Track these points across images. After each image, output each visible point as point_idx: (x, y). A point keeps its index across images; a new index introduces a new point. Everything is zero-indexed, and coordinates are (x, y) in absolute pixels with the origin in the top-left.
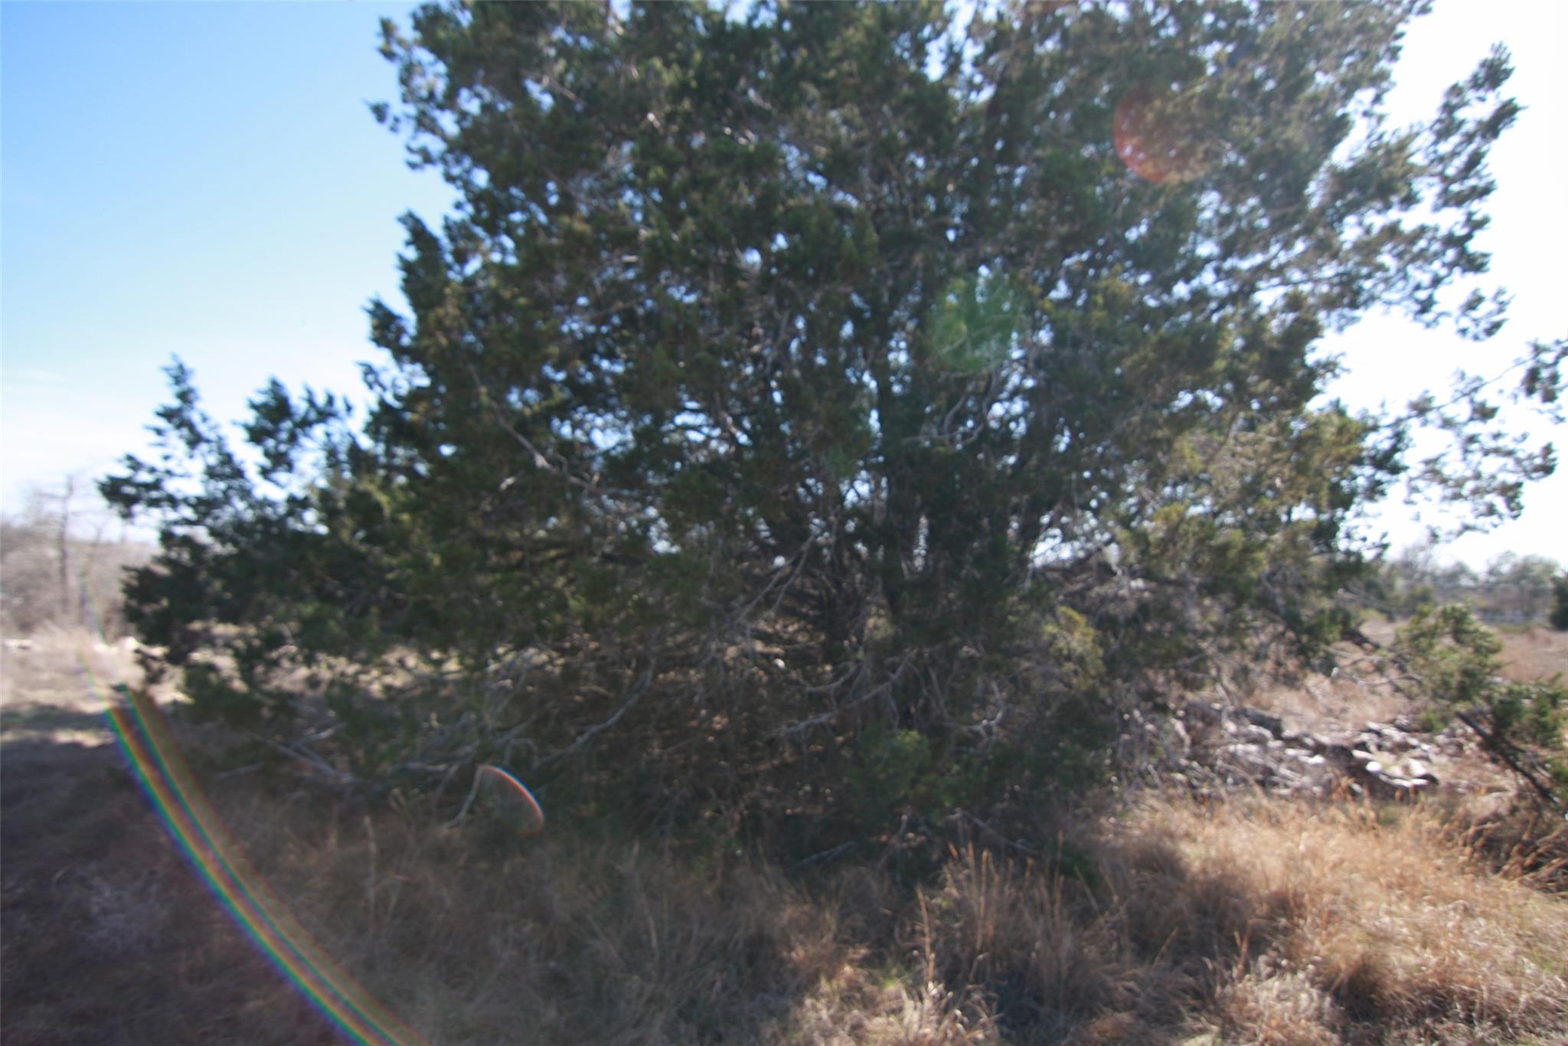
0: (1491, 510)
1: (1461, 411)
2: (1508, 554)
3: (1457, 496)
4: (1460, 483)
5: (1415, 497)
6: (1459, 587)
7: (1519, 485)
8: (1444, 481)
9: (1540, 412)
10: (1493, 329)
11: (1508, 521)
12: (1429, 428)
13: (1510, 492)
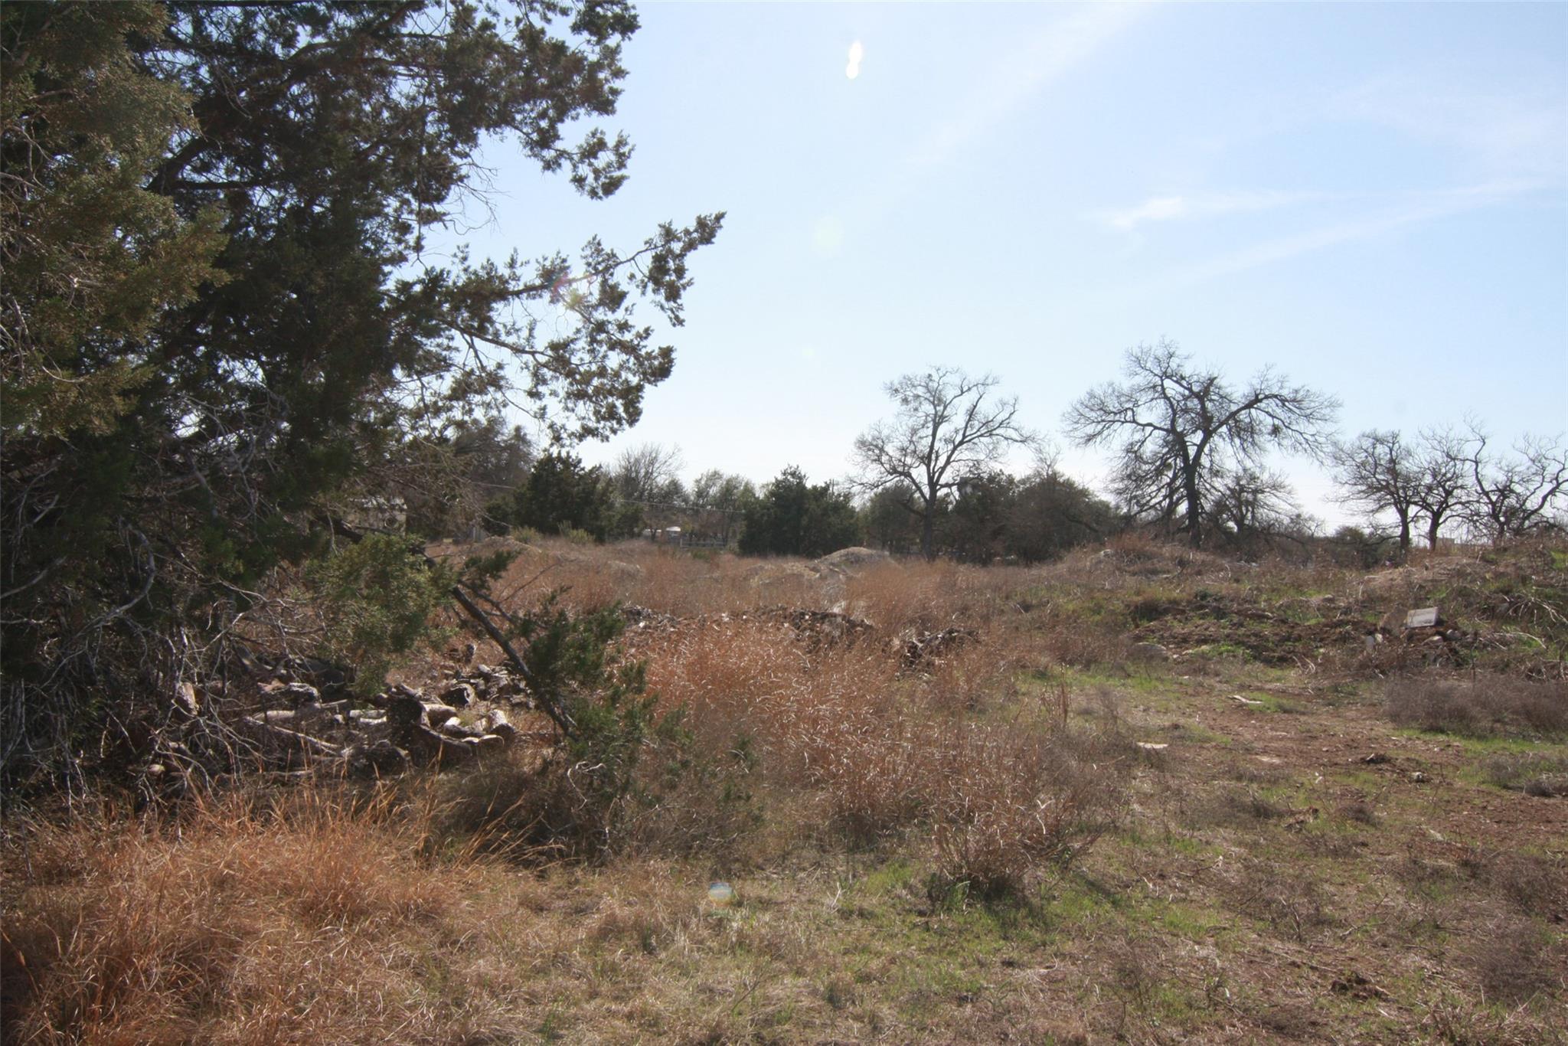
0: (612, 414)
1: (590, 290)
2: (715, 476)
3: (580, 395)
4: (588, 377)
5: (542, 389)
6: (672, 508)
7: (639, 388)
8: (570, 374)
9: (662, 307)
10: (611, 187)
11: (626, 426)
12: (560, 307)
13: (631, 396)
